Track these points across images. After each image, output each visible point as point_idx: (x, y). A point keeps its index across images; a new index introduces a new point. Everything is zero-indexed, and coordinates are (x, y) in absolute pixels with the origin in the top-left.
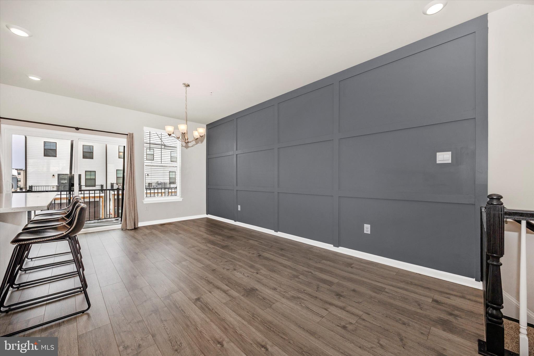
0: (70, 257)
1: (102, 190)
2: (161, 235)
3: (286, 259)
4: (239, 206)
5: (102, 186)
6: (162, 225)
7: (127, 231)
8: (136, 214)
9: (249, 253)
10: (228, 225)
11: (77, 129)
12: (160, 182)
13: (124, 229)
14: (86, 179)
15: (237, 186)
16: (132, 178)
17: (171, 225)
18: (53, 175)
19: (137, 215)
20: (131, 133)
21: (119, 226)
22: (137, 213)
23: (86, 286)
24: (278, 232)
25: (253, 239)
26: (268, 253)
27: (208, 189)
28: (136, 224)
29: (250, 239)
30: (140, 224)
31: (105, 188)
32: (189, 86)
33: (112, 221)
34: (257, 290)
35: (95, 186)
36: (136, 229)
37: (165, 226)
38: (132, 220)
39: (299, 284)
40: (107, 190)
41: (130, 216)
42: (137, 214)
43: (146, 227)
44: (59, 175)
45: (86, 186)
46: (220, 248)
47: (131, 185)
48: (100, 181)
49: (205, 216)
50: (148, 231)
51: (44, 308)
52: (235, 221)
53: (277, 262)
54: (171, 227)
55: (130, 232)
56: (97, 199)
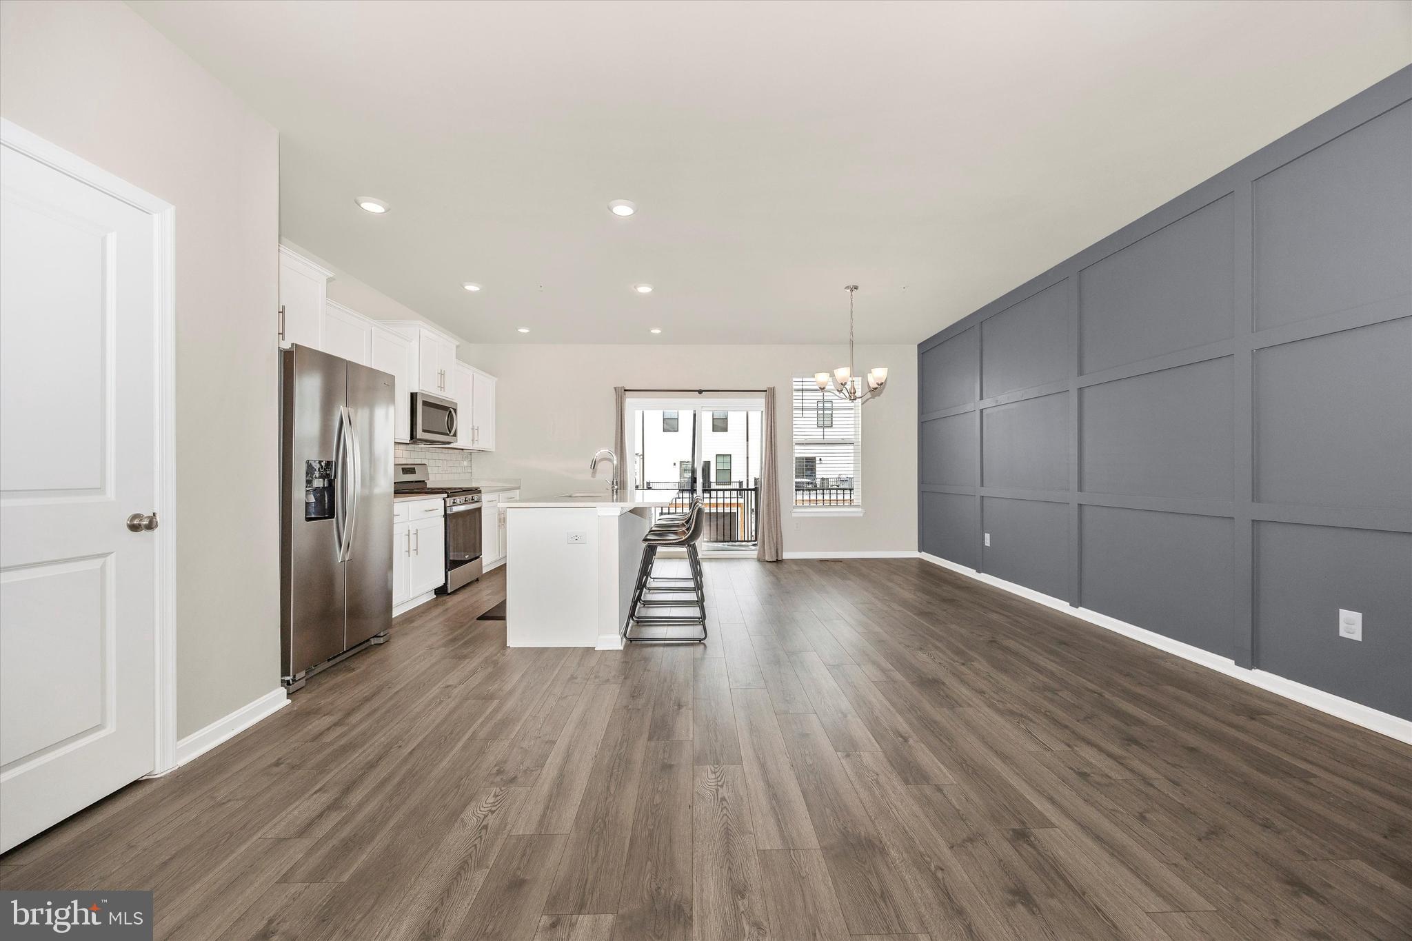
0: (691, 584)
1: (740, 490)
2: (816, 577)
3: (1057, 660)
4: (987, 536)
5: (741, 483)
6: (822, 561)
7: (766, 563)
8: (779, 535)
9: (972, 633)
10: (960, 579)
11: (700, 392)
12: (844, 476)
13: (761, 560)
14: (717, 470)
15: (982, 485)
16: (772, 469)
17: (840, 563)
18: (675, 464)
19: (781, 536)
20: (772, 386)
21: (754, 554)
22: (781, 532)
23: (705, 618)
24: (1080, 608)
25: (1006, 613)
26: (1017, 642)
27: (922, 493)
28: (780, 555)
29: (993, 611)
30: (786, 555)
31: (745, 486)
32: (856, 288)
33: (748, 546)
34: (943, 684)
35: (730, 483)
36: (778, 561)
37: (828, 563)
38: (772, 545)
39: (1045, 703)
40: (748, 490)
41: (769, 536)
42: (781, 534)
43: (795, 561)
44: (681, 462)
45: (717, 483)
46: (914, 614)
47: (771, 481)
48: (738, 475)
49: (916, 554)
50: (795, 568)
51: (665, 628)
52: (978, 571)
53: (1028, 660)
54: (837, 567)
55: (769, 565)
56: (734, 510)
